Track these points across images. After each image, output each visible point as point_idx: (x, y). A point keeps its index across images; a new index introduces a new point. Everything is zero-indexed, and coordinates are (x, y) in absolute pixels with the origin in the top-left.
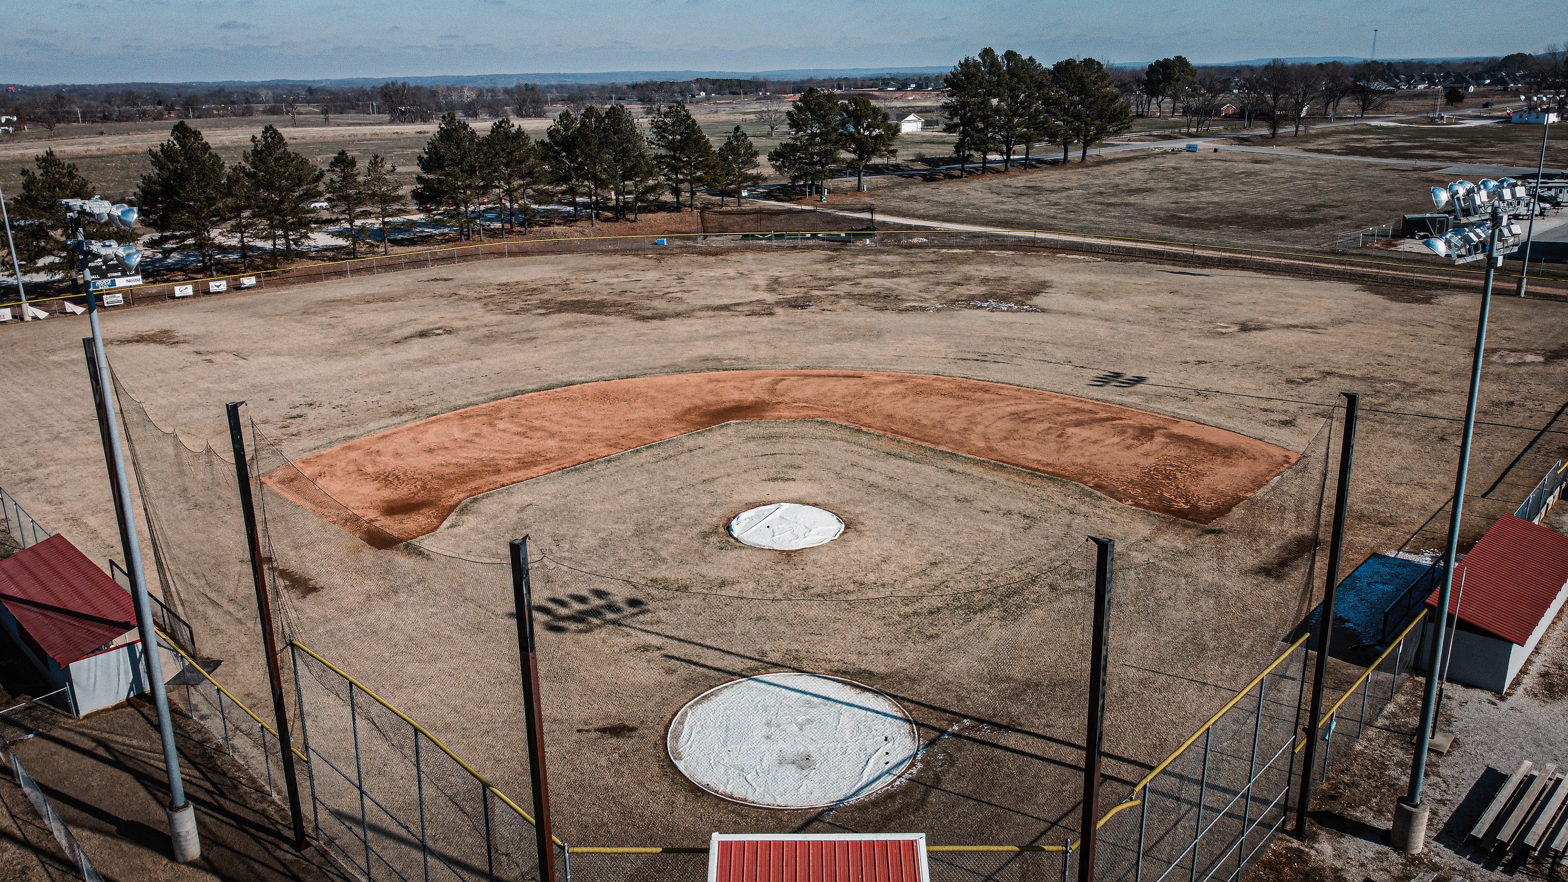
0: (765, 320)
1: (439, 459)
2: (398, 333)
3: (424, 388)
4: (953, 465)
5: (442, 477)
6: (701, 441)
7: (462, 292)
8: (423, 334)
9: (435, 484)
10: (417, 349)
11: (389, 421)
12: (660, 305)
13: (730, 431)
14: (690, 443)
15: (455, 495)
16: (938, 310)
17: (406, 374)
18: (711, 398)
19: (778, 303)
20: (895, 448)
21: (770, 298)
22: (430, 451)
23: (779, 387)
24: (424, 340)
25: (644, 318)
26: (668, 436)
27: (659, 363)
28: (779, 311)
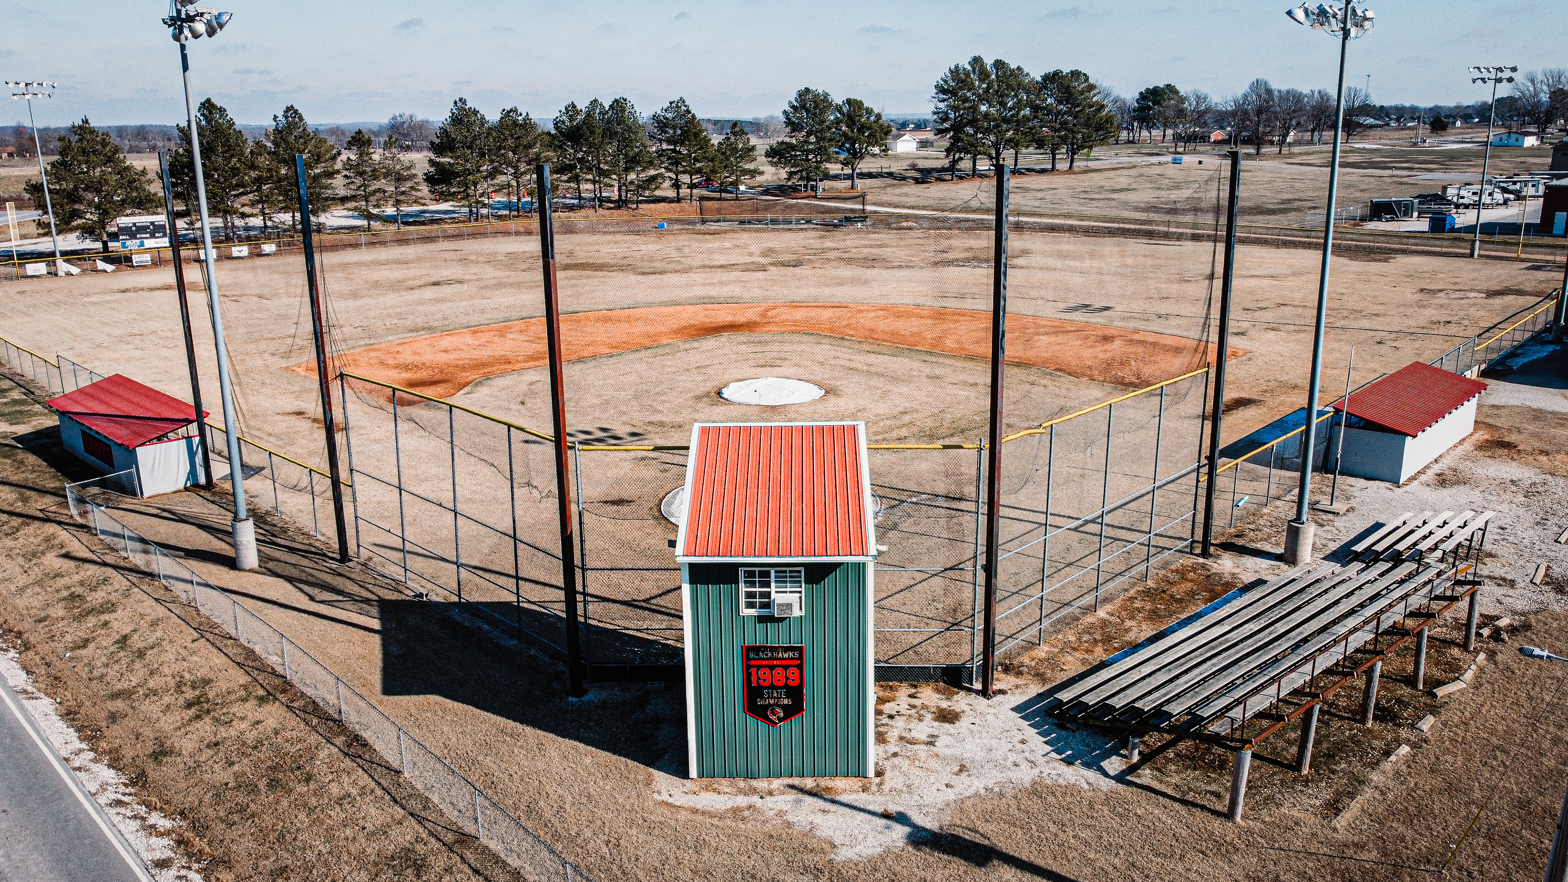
0: (760, 274)
1: (453, 356)
2: (411, 283)
3: (440, 316)
4: (928, 358)
5: (457, 366)
6: (695, 344)
7: (472, 257)
8: (436, 284)
9: (451, 370)
10: (430, 293)
11: (408, 335)
12: (658, 265)
13: (723, 339)
14: (687, 346)
15: (469, 376)
16: (922, 268)
17: (420, 308)
18: (707, 320)
19: (771, 264)
20: (875, 348)
21: (763, 260)
22: (446, 351)
23: (769, 313)
24: (437, 287)
25: (643, 274)
26: (665, 342)
27: (658, 300)
28: (773, 269)
